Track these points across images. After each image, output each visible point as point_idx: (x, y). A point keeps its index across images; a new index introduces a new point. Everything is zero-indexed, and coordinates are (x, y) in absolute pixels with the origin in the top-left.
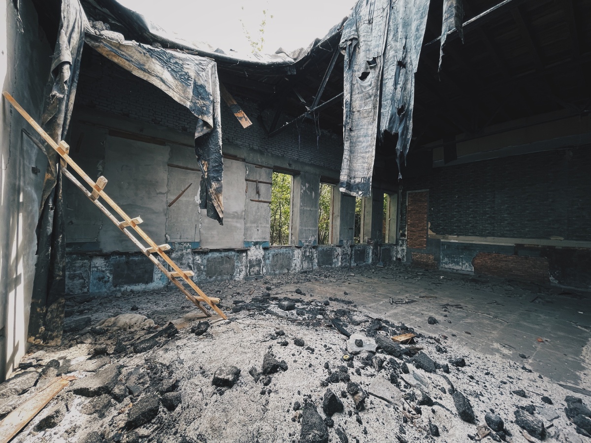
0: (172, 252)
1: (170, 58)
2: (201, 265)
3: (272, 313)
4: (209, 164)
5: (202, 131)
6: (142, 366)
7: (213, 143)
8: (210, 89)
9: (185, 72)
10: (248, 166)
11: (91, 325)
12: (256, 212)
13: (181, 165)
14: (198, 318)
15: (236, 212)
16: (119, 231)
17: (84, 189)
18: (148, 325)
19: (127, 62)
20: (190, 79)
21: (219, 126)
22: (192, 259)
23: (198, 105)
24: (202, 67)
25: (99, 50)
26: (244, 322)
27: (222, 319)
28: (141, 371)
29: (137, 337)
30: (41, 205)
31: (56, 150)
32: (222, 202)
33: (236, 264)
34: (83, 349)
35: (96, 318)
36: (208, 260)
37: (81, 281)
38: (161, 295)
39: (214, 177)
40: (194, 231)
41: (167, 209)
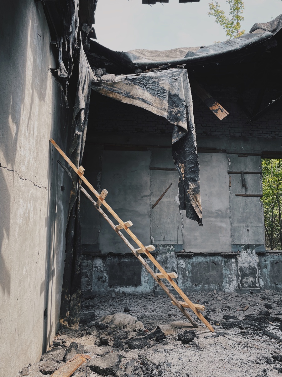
0: (157, 255)
1: (148, 81)
2: (186, 270)
3: (271, 336)
4: (185, 166)
5: (178, 136)
6: (136, 360)
7: (189, 145)
8: (182, 96)
9: (161, 87)
10: (230, 157)
11: (95, 320)
12: (244, 209)
13: (162, 166)
14: (185, 327)
15: (220, 211)
16: (115, 233)
17: (92, 199)
18: (138, 328)
19: (118, 95)
20: (165, 92)
21: (193, 128)
22: (176, 263)
23: (173, 113)
24: (175, 78)
25: (101, 92)
26: (233, 339)
27: (209, 331)
28: (136, 364)
29: (130, 337)
30: (68, 215)
31: (77, 173)
32: (200, 202)
33: (224, 272)
34: (91, 339)
35: (98, 315)
36: (192, 265)
37: (87, 279)
38: (148, 299)
39: (191, 178)
40: (176, 232)
41: (151, 211)
